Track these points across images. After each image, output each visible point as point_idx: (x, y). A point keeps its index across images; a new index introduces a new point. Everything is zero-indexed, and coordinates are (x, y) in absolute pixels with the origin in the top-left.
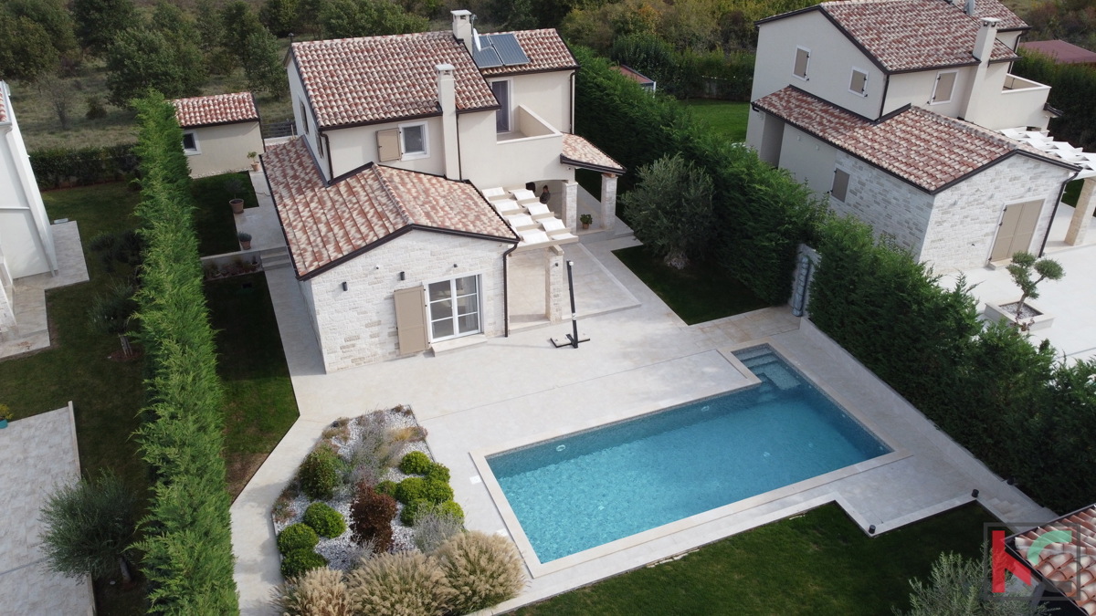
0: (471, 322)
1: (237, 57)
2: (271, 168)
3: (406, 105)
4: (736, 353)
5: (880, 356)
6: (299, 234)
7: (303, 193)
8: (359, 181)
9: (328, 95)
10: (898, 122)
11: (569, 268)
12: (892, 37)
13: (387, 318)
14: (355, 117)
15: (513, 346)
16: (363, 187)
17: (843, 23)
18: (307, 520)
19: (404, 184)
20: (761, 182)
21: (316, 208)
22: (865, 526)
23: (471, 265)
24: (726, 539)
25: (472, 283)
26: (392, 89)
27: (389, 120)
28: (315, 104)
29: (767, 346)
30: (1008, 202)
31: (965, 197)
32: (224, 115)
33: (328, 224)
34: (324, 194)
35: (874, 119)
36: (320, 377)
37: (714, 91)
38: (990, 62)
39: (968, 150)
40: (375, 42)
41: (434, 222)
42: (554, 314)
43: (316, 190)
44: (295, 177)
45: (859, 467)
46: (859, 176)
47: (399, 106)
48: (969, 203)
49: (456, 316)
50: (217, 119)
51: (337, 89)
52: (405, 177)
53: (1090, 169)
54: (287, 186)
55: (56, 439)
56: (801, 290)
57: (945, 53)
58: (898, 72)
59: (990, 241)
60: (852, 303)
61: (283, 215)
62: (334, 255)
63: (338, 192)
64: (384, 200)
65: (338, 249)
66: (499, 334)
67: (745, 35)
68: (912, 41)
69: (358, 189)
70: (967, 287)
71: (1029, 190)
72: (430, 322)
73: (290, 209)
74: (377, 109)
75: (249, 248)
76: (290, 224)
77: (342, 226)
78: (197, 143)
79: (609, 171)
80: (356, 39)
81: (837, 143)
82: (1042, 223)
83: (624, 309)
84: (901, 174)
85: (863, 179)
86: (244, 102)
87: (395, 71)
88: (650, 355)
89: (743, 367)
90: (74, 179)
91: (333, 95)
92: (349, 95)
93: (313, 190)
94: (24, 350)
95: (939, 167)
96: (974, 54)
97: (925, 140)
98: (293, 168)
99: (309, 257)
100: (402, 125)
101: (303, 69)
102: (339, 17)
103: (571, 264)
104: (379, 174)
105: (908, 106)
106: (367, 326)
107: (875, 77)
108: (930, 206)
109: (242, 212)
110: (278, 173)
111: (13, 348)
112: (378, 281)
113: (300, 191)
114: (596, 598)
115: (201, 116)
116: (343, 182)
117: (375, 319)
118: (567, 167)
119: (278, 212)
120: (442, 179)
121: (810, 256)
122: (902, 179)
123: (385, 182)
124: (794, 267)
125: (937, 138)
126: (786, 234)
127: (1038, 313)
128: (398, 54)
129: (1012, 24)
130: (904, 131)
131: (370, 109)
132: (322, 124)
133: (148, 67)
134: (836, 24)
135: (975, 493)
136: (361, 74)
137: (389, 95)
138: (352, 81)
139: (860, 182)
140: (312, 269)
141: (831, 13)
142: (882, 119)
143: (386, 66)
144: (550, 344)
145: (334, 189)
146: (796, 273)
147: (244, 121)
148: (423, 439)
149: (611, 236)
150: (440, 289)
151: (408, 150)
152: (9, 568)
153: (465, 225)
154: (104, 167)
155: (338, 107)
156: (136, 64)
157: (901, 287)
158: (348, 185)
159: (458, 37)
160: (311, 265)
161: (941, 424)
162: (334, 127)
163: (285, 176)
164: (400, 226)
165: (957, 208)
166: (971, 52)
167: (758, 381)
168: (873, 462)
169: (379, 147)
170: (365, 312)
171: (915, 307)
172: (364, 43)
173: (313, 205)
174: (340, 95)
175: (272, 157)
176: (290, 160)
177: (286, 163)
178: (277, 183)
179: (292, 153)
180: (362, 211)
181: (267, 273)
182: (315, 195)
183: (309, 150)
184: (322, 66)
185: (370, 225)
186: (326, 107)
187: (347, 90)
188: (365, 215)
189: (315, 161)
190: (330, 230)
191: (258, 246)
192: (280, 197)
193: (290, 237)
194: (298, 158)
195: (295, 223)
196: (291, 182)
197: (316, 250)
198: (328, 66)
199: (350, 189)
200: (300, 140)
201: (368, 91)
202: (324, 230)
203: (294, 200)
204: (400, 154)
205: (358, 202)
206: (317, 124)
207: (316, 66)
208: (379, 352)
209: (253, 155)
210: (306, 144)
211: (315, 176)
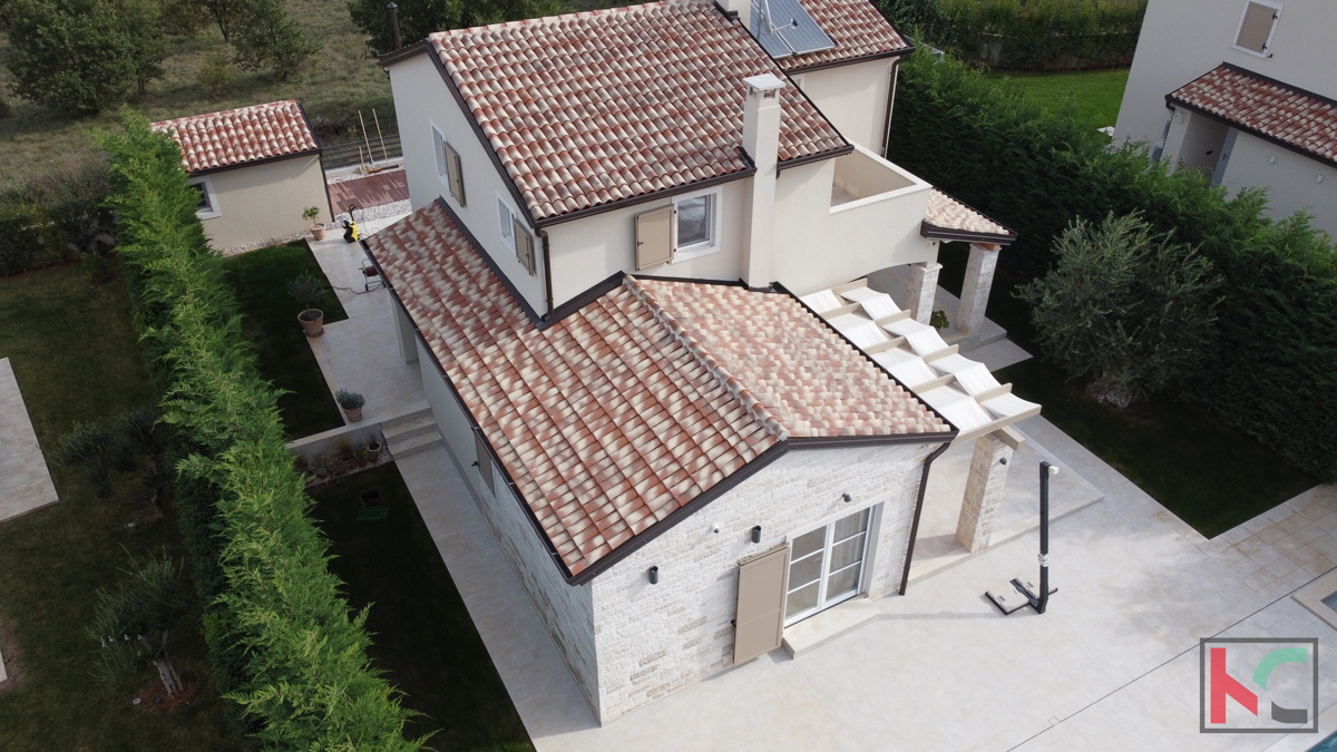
0: (851, 583)
2: (397, 274)
3: (683, 158)
6: (526, 452)
7: (492, 341)
8: (609, 317)
9: (531, 146)
13: (720, 612)
14: (600, 193)
15: (926, 616)
16: (623, 331)
19: (701, 321)
21: (537, 382)
23: (869, 490)
25: (861, 522)
26: (645, 124)
27: (659, 194)
28: (512, 170)
32: (257, 147)
33: (580, 424)
34: (542, 345)
36: (589, 734)
40: (581, 23)
41: (816, 423)
42: (978, 542)
43: (520, 333)
44: (459, 299)
47: (672, 160)
49: (825, 577)
50: (247, 154)
51: (543, 129)
54: (448, 319)
61: (469, 397)
62: (636, 521)
63: (573, 343)
64: (691, 371)
65: (640, 503)
66: (891, 590)
69: (615, 338)
72: (787, 594)
73: (479, 382)
74: (633, 170)
75: (360, 418)
76: (493, 422)
78: (213, 198)
79: (986, 240)
80: (548, 20)
83: (1079, 509)
86: (289, 120)
87: (637, 84)
91: (541, 144)
92: (571, 143)
93: (512, 334)
98: (446, 278)
99: (578, 527)
100: (676, 200)
101: (466, 90)
104: (651, 302)
106: (681, 631)
109: (322, 332)
110: (418, 287)
112: (712, 550)
113: (484, 336)
115: (216, 151)
116: (573, 317)
117: (697, 615)
118: (929, 241)
120: (742, 291)
123: (674, 325)
128: (632, 48)
131: (622, 172)
132: (542, 214)
136: (578, 95)
137: (644, 138)
138: (566, 111)
140: (596, 556)
143: (618, 74)
144: (988, 608)
145: (560, 335)
147: (295, 155)
151: (682, 241)
153: (864, 418)
154: (41, 241)
155: (559, 171)
156: (56, 33)
158: (586, 324)
159: (730, 8)
160: (589, 545)
162: (562, 218)
163: (435, 295)
164: (764, 446)
169: (636, 244)
170: (683, 609)
172: (562, 26)
173: (528, 374)
174: (553, 142)
175: (392, 247)
176: (432, 257)
177: (426, 264)
178: (424, 312)
179: (431, 242)
180: (651, 398)
181: (402, 467)
182: (521, 347)
183: (464, 233)
184: (501, 81)
185: (686, 437)
186: (536, 175)
187: (563, 132)
188: (663, 409)
189: (488, 262)
190: (596, 445)
191: (376, 413)
192: (446, 348)
193: (507, 459)
194: (448, 250)
195: (503, 422)
196: (454, 310)
197: (583, 500)
198: (511, 80)
199: (598, 336)
200: (437, 211)
201: (604, 131)
202: (582, 446)
203: (479, 358)
204: (672, 251)
205: (630, 372)
206: (527, 212)
207: (490, 83)
208: (696, 667)
209: (312, 213)
210: (454, 221)
211: (503, 300)
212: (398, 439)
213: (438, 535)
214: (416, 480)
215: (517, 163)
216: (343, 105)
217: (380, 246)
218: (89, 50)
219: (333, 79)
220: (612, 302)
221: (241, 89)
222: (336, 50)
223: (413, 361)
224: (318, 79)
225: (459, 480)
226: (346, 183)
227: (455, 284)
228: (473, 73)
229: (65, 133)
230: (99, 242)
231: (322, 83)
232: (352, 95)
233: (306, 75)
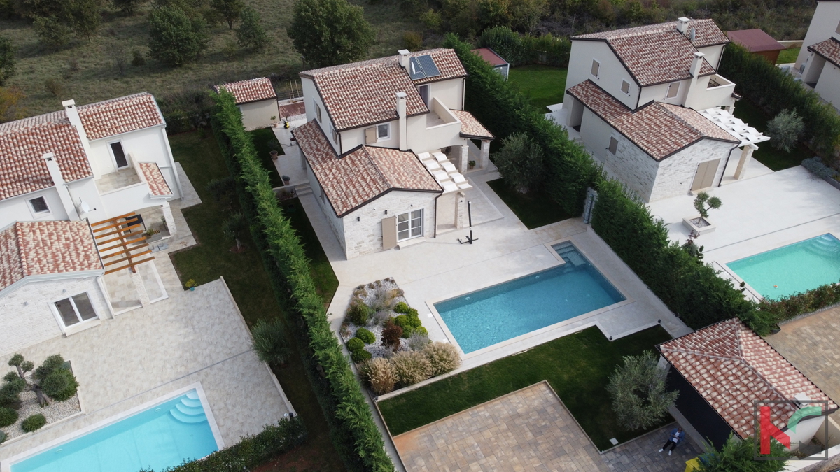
0: (418, 232)
1: (222, 15)
2: (301, 142)
3: (380, 113)
4: (553, 246)
5: (624, 251)
6: (331, 189)
7: (326, 162)
8: (357, 157)
9: (338, 109)
10: (646, 112)
11: (469, 205)
12: (646, 61)
13: (378, 232)
14: (355, 123)
15: (439, 243)
16: (359, 160)
17: (618, 53)
18: (358, 335)
19: (381, 159)
20: (568, 155)
21: (336, 173)
22: (608, 336)
23: (420, 205)
24: (546, 343)
25: (419, 213)
26: (371, 103)
27: (372, 124)
28: (332, 116)
29: (569, 242)
30: (700, 162)
31: (676, 161)
32: (257, 95)
33: (345, 183)
34: (338, 163)
35: (633, 109)
36: (344, 262)
37: (545, 59)
38: (699, 76)
39: (681, 136)
41: (402, 185)
42: (459, 225)
43: (333, 160)
44: (318, 150)
45: (609, 307)
46: (622, 143)
47: (376, 114)
48: (678, 164)
49: (410, 229)
50: (254, 98)
51: (342, 104)
52: (380, 153)
53: (748, 139)
54: (314, 155)
55: (221, 296)
56: (588, 211)
57: (675, 72)
58: (647, 85)
59: (690, 181)
60: (612, 223)
61: (318, 176)
62: (354, 205)
63: (346, 163)
64: (374, 171)
65: (356, 201)
66: (431, 236)
67: (565, 8)
68: (657, 64)
69: (357, 162)
70: (664, 224)
71: (712, 155)
72: (398, 232)
73: (321, 172)
74: (365, 117)
75: (288, 184)
76: (324, 182)
77: (354, 187)
79: (486, 139)
81: (612, 123)
82: (720, 170)
83: (495, 220)
84: (644, 148)
85: (625, 145)
86: (267, 86)
87: (371, 91)
88: (509, 248)
89: (556, 254)
91: (341, 109)
92: (349, 109)
93: (331, 160)
94: (184, 247)
95: (663, 145)
96: (691, 71)
97: (659, 127)
98: (315, 144)
99: (341, 206)
100: (377, 125)
101: (322, 92)
102: (306, 11)
103: (470, 203)
104: (368, 153)
105: (653, 102)
106: (368, 236)
107: (634, 88)
108: (658, 166)
109: (277, 158)
110: (307, 146)
111: (178, 245)
112: (375, 215)
113: (323, 160)
114: (491, 369)
115: (244, 97)
116: (347, 156)
117: (372, 233)
118: (464, 139)
119: (314, 174)
120: (397, 151)
121: (593, 194)
122: (644, 150)
123: (372, 159)
124: (585, 198)
125: (665, 125)
126: (581, 183)
127: (709, 224)
128: (371, 79)
129: (720, 40)
130: (648, 119)
131: (362, 117)
132: (338, 128)
133: (177, 36)
134: (615, 52)
135: (659, 321)
136: (353, 94)
137: (370, 107)
138: (349, 99)
139: (623, 147)
140: (344, 212)
141: (612, 45)
142: (637, 109)
143: (365, 87)
144: (458, 242)
145: (343, 161)
146: (586, 201)
147: (269, 99)
148: (402, 295)
149: (485, 172)
150: (402, 218)
151: (380, 136)
152: (225, 359)
153: (417, 185)
155: (345, 117)
156: (170, 34)
157: (634, 220)
158: (350, 158)
159: (403, 66)
160: (343, 210)
161: (650, 286)
162: (344, 130)
163: (311, 148)
164: (386, 189)
165: (672, 167)
166: (688, 70)
167: (564, 262)
168: (617, 305)
169: (366, 137)
170: (368, 230)
171: (640, 232)
173: (334, 171)
174: (344, 108)
175: (300, 133)
176: (311, 137)
177: (310, 139)
178: (308, 153)
179: (311, 132)
180: (363, 178)
181: (300, 199)
182: (333, 164)
183: (321, 130)
184: (332, 89)
185: (369, 187)
186: (338, 117)
187: (347, 105)
188: (365, 180)
189: (327, 140)
190: (348, 188)
191: (294, 182)
192: (313, 163)
193: (326, 191)
194: (316, 135)
195: (326, 182)
196: (316, 153)
197: (343, 200)
198: (335, 89)
199: (353, 161)
200: (314, 123)
201: (359, 105)
202: (344, 188)
203: (322, 166)
204: (376, 139)
205: (359, 171)
206: (335, 128)
207: (328, 90)
208: (373, 248)
209: (274, 118)
210: (318, 127)
211: (330, 151)
212: (299, 191)
213: (310, 217)
214: (304, 202)
215: (334, 114)
216: (282, 66)
217: (296, 133)
218: (182, 40)
219: (278, 53)
220: (358, 153)
221: (239, 55)
222: (279, 37)
223: (305, 168)
224: (271, 52)
225: (316, 203)
226: (285, 106)
227: (317, 146)
228: (324, 87)
229: (170, 74)
230: (201, 124)
231: (273, 54)
232: (286, 61)
233: (267, 50)
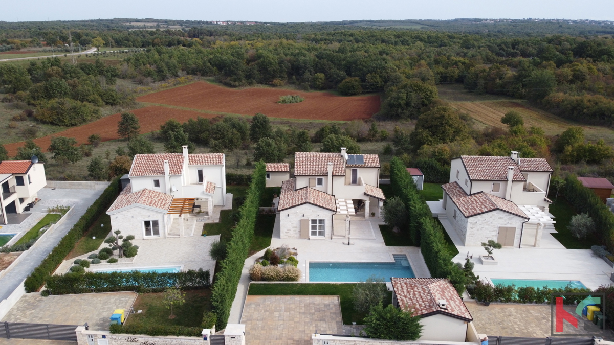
0: (322, 233)
2: (284, 185)
3: (319, 172)
4: (394, 255)
6: (282, 201)
10: (475, 196)
12: (480, 169)
13: (298, 226)
14: (305, 174)
16: (302, 192)
17: (465, 163)
23: (323, 216)
26: (317, 167)
27: (313, 176)
29: (405, 255)
30: (500, 226)
31: (480, 221)
32: (279, 169)
33: (290, 200)
34: (293, 193)
35: (469, 195)
36: (279, 239)
38: (513, 181)
39: (485, 207)
41: (314, 203)
47: (317, 172)
48: (482, 223)
49: (318, 230)
50: (277, 170)
51: (302, 166)
52: (313, 191)
54: (285, 190)
57: (497, 176)
58: (475, 180)
61: (281, 197)
64: (305, 196)
65: (289, 206)
66: (329, 238)
71: (508, 223)
72: (310, 230)
73: (283, 195)
74: (311, 172)
75: (274, 207)
77: (292, 200)
78: (270, 176)
79: (381, 199)
81: (454, 200)
82: (517, 236)
83: (370, 239)
84: (463, 211)
85: (458, 212)
86: (286, 166)
87: (320, 163)
88: (368, 251)
89: (393, 258)
90: (235, 183)
92: (305, 168)
93: (290, 192)
94: (212, 222)
95: (474, 211)
96: (506, 178)
97: (477, 203)
99: (282, 206)
100: (317, 178)
101: (296, 160)
102: (328, 142)
104: (307, 190)
105: (482, 192)
106: (293, 227)
107: (469, 182)
108: (467, 221)
111: (210, 221)
112: (297, 216)
113: (288, 192)
115: (273, 169)
116: (298, 191)
117: (295, 226)
118: (366, 196)
120: (326, 194)
122: (462, 213)
125: (481, 202)
127: (494, 260)
128: (323, 158)
130: (474, 199)
131: (309, 172)
132: (295, 174)
133: (268, 151)
134: (463, 163)
136: (310, 162)
137: (315, 169)
138: (307, 164)
140: (281, 210)
141: (463, 159)
142: (471, 195)
143: (318, 161)
144: (342, 243)
145: (295, 192)
147: (285, 172)
148: (296, 255)
149: (380, 221)
150: (314, 221)
151: (318, 184)
153: (323, 206)
154: (244, 180)
155: (301, 171)
156: (263, 150)
159: (341, 155)
160: (281, 208)
162: (298, 176)
163: (286, 187)
164: (305, 202)
165: (477, 224)
169: (310, 183)
170: (293, 224)
172: (315, 154)
173: (289, 195)
175: (285, 182)
178: (283, 189)
184: (301, 159)
185: (298, 201)
186: (298, 170)
187: (305, 166)
188: (299, 199)
192: (283, 192)
193: (280, 202)
194: (291, 183)
197: (284, 205)
198: (303, 159)
201: (310, 167)
203: (285, 194)
204: (316, 185)
205: (299, 196)
208: (295, 235)
211: (293, 188)
215: (296, 169)
218: (269, 154)
220: (304, 189)
228: (298, 158)
